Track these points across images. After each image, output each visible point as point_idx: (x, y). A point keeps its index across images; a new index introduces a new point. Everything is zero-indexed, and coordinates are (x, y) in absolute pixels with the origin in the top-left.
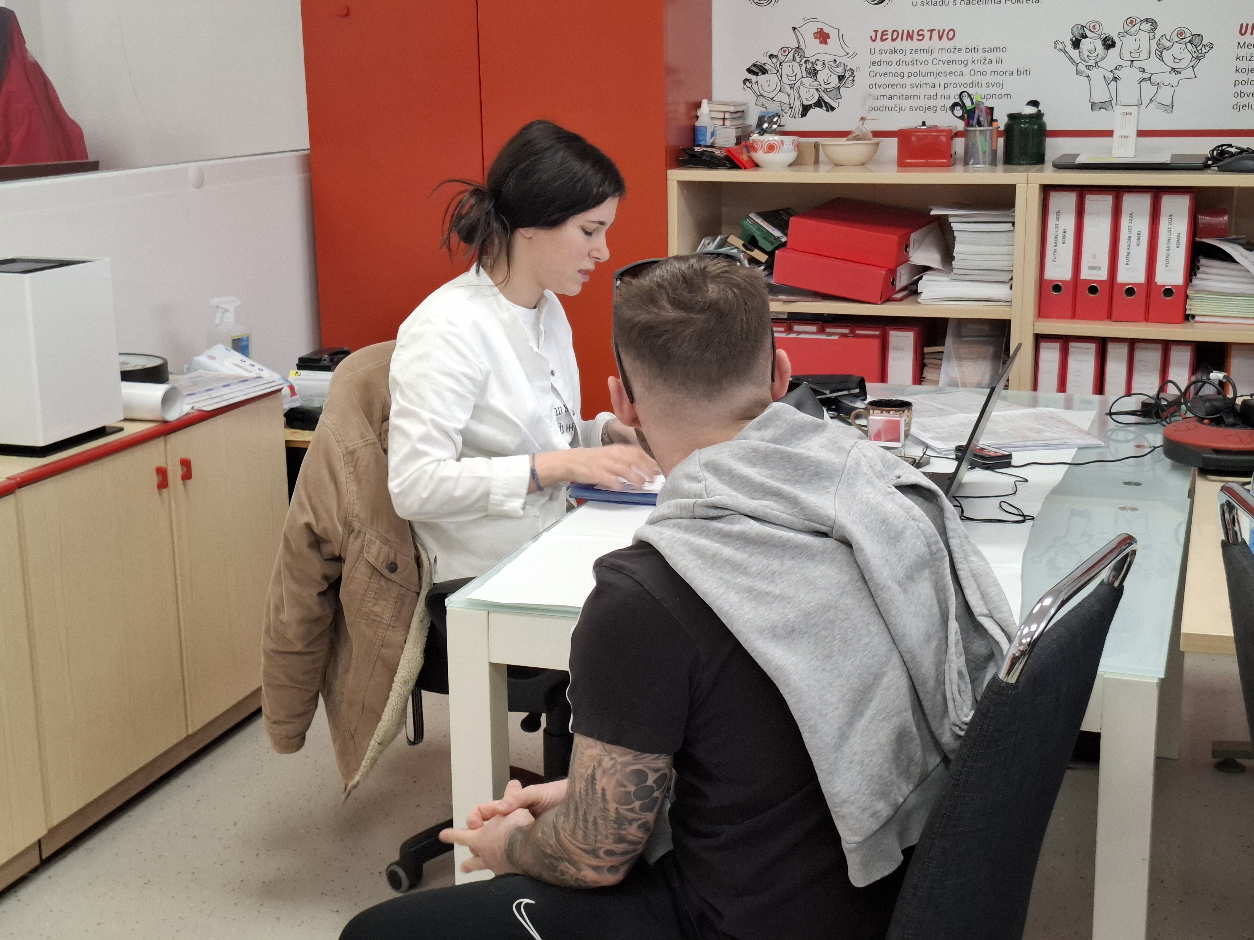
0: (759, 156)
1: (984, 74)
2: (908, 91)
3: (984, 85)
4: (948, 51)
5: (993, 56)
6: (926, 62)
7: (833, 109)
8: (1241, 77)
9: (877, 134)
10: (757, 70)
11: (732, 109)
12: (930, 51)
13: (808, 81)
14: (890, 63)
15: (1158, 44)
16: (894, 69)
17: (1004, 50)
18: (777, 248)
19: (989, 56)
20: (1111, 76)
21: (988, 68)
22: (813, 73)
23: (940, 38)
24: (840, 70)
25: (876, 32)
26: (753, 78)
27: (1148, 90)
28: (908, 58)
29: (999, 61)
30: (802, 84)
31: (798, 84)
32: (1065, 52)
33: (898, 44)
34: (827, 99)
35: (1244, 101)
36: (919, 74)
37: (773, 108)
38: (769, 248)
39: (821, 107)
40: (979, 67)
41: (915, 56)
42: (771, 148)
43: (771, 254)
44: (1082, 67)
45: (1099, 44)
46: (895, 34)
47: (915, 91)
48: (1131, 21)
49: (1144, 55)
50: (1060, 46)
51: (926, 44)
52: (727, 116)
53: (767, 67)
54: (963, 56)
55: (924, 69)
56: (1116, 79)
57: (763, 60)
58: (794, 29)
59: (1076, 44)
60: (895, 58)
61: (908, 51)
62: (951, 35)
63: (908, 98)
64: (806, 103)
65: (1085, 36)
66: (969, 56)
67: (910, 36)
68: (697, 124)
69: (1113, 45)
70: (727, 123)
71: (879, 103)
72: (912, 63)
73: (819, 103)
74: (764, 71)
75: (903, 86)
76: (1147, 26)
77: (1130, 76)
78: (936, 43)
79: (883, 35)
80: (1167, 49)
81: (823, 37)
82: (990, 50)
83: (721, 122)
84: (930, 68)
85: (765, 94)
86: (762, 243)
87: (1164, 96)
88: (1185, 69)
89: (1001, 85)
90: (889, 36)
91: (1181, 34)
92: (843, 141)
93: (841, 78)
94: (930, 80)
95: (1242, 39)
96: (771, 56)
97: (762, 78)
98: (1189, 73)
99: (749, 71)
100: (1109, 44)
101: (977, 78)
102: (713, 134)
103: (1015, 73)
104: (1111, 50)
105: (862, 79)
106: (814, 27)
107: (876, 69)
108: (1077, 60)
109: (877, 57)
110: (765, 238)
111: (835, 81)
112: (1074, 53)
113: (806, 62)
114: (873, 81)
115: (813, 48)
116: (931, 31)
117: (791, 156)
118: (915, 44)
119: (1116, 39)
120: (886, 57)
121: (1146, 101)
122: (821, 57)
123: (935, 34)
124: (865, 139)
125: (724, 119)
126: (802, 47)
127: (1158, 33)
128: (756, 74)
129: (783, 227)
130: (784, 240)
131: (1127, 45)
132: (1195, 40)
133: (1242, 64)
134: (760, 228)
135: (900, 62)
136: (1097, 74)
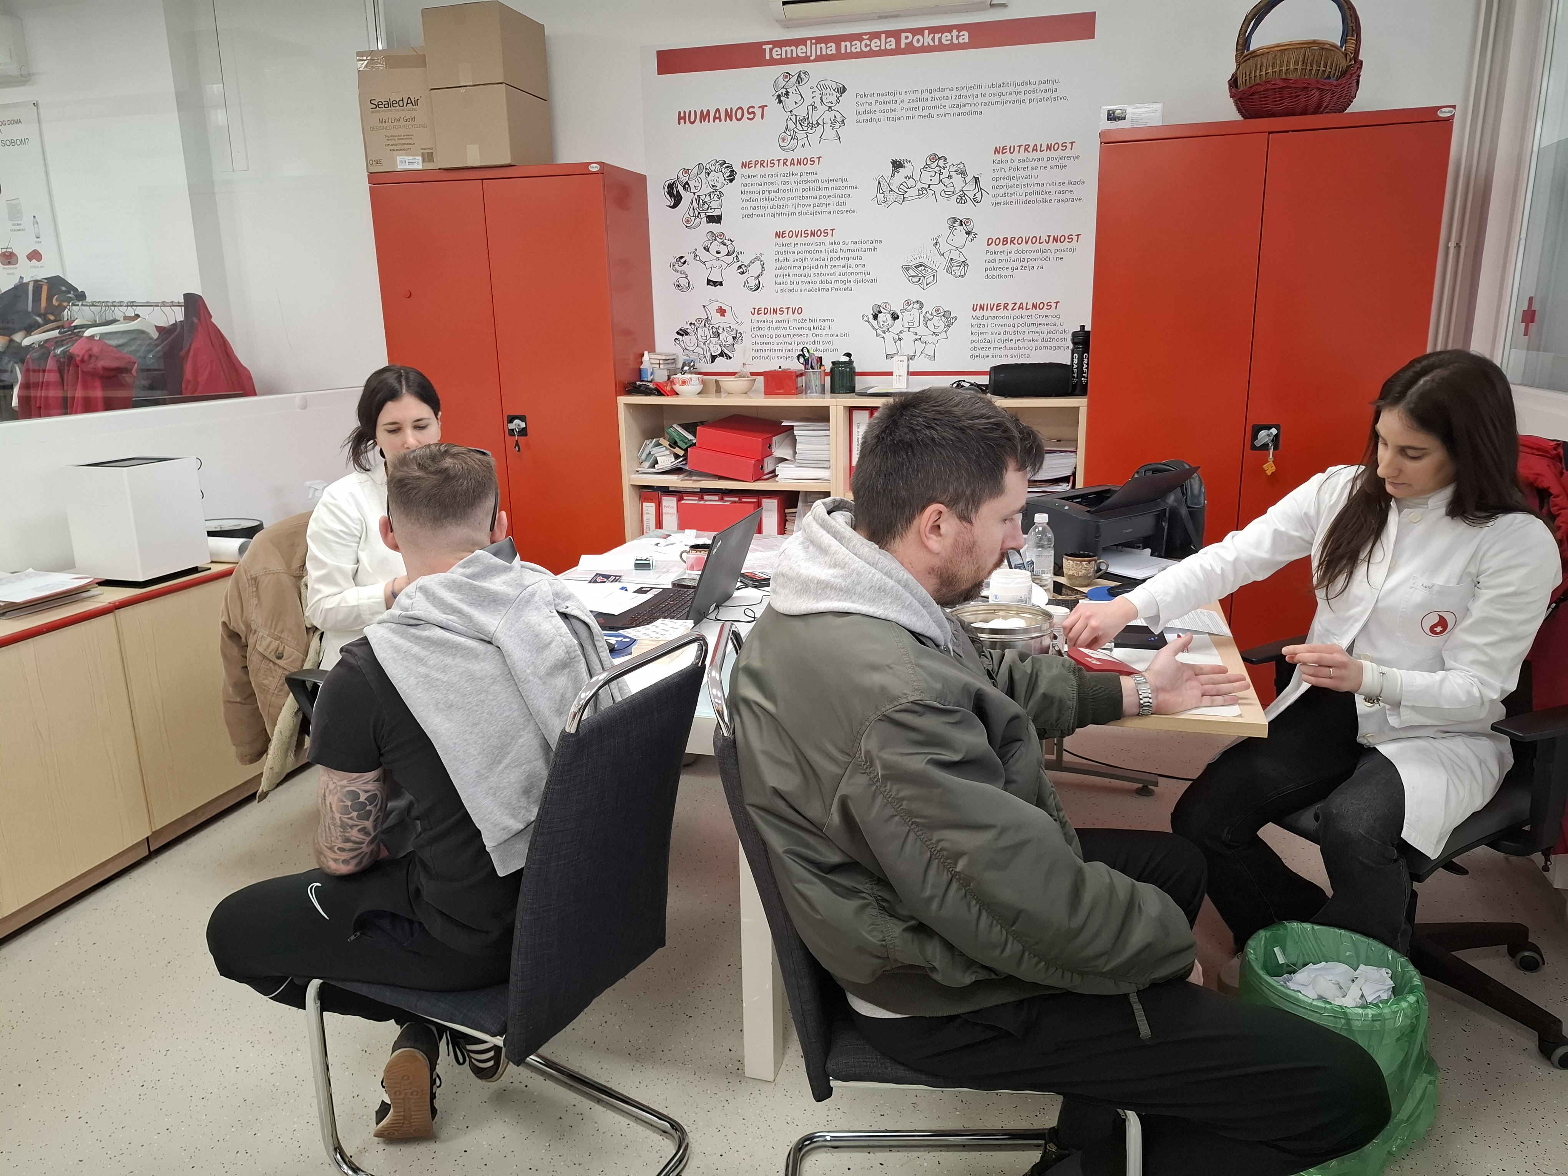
0: (678, 388)
1: (821, 336)
2: (775, 347)
3: (821, 343)
4: (799, 321)
5: (826, 324)
6: (786, 329)
7: (730, 358)
8: (975, 338)
9: (753, 374)
10: (683, 332)
11: (664, 358)
12: (789, 322)
13: (714, 340)
14: (764, 329)
15: (924, 317)
16: (766, 332)
17: (832, 321)
18: (690, 446)
19: (823, 324)
20: (897, 337)
21: (823, 332)
22: (717, 335)
23: (793, 313)
24: (734, 333)
25: (754, 309)
26: (680, 337)
27: (920, 346)
28: (774, 325)
29: (830, 328)
30: (710, 341)
31: (708, 342)
32: (869, 322)
33: (768, 317)
34: (727, 352)
35: (977, 353)
36: (782, 336)
37: (693, 357)
38: (685, 447)
39: (723, 356)
40: (818, 332)
41: (779, 325)
42: (684, 383)
43: (686, 450)
44: (879, 331)
45: (889, 317)
46: (766, 310)
47: (779, 347)
48: (908, 303)
49: (916, 324)
50: (866, 318)
51: (784, 316)
52: (661, 362)
53: (689, 331)
54: (807, 324)
55: (784, 332)
56: (900, 339)
57: (686, 326)
58: (704, 306)
59: (875, 317)
60: (766, 325)
61: (774, 322)
62: (800, 312)
63: (775, 351)
64: (713, 354)
65: (880, 312)
66: (811, 325)
67: (775, 312)
68: (641, 367)
69: (898, 317)
70: (662, 366)
71: (759, 354)
72: (777, 328)
73: (722, 354)
74: (687, 334)
75: (773, 343)
76: (917, 306)
77: (908, 337)
78: (791, 316)
79: (758, 311)
80: (930, 320)
81: (722, 312)
82: (824, 321)
83: (658, 366)
84: (788, 332)
85: (688, 348)
86: (680, 443)
87: (929, 350)
88: (941, 332)
89: (831, 343)
90: (763, 311)
91: (938, 311)
92: (732, 378)
93: (734, 338)
94: (788, 339)
95: (974, 314)
96: (691, 324)
97: (685, 337)
98: (943, 335)
99: (678, 333)
100: (895, 317)
101: (817, 339)
102: (652, 374)
103: (839, 335)
104: (897, 321)
105: (747, 339)
106: (716, 306)
107: (755, 332)
108: (877, 327)
109: (756, 325)
110: (682, 440)
111: (731, 340)
112: (874, 323)
113: (712, 328)
114: (754, 340)
115: (716, 319)
116: (788, 308)
117: (699, 388)
118: (778, 317)
119: (899, 314)
120: (761, 325)
121: (918, 354)
122: (721, 325)
123: (790, 310)
124: (745, 377)
125: (659, 364)
126: (710, 318)
127: (924, 310)
128: (682, 335)
129: (694, 434)
130: (694, 442)
131: (905, 317)
132: (946, 314)
133: (975, 330)
134: (679, 434)
135: (770, 329)
136: (888, 336)
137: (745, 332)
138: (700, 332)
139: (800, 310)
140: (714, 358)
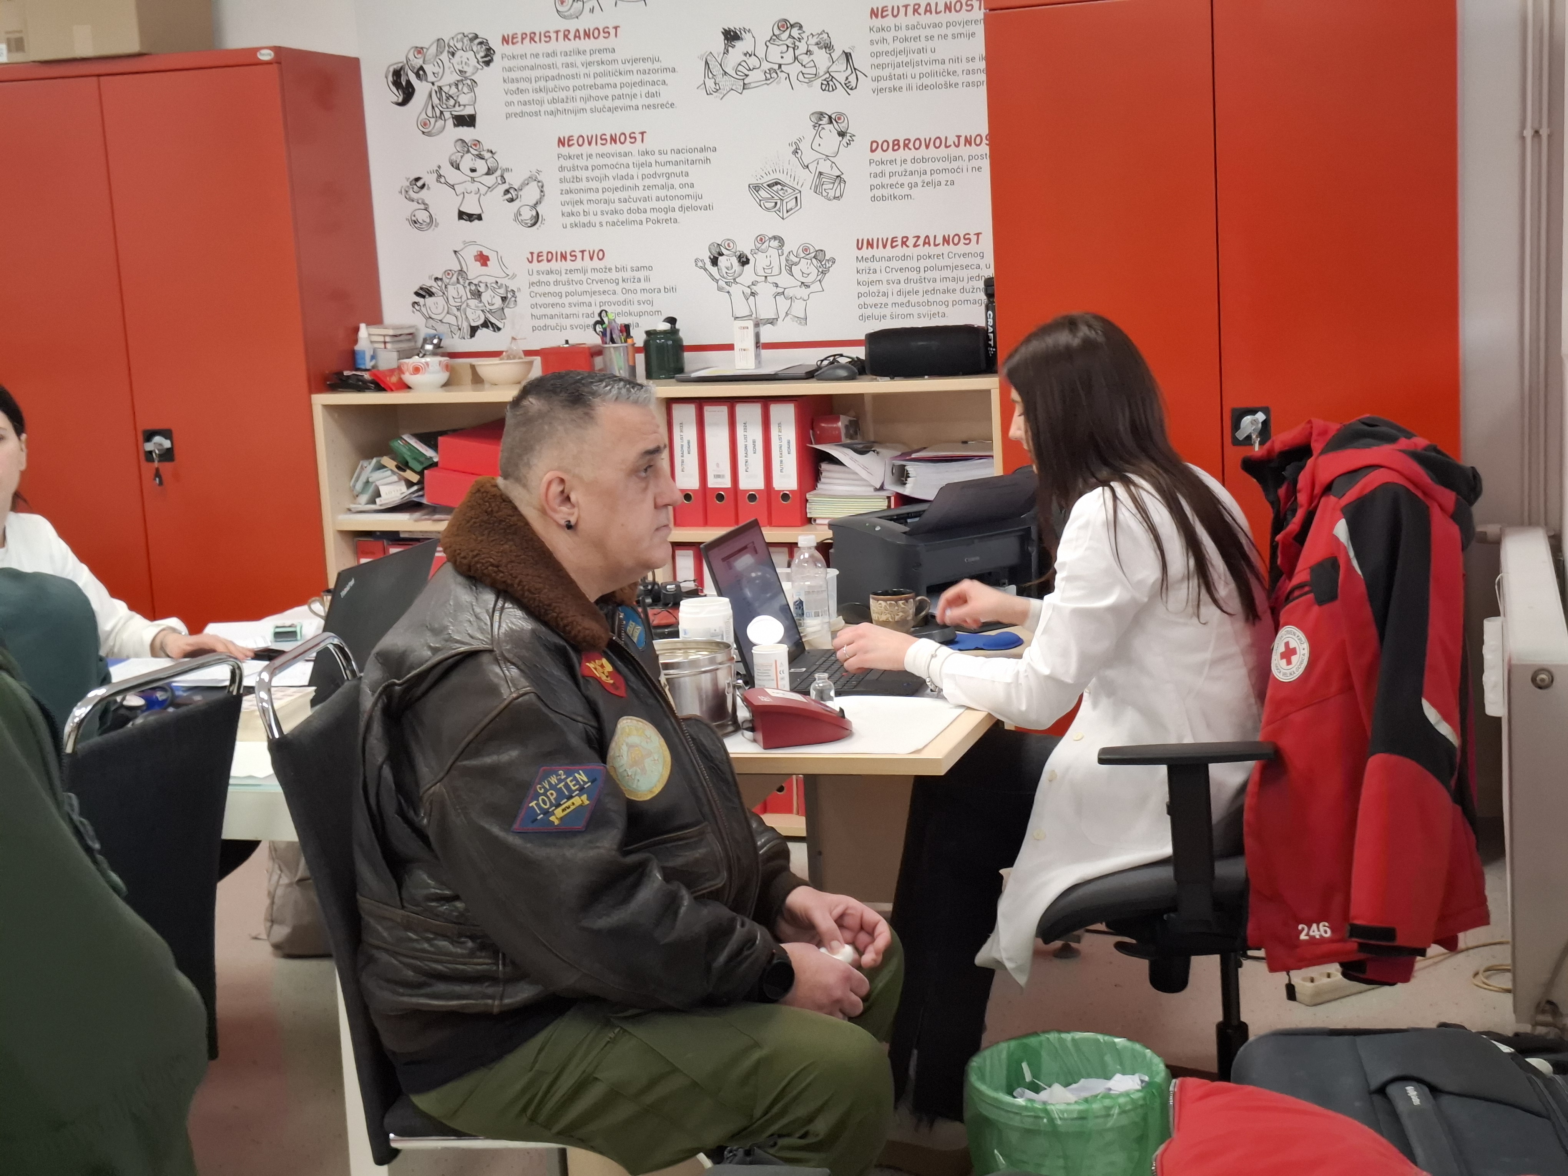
0: (408, 378)
1: (634, 292)
2: (567, 310)
3: (636, 302)
4: (600, 270)
5: (641, 274)
6: (580, 282)
7: (499, 329)
8: (863, 289)
9: (528, 353)
10: (424, 293)
11: (391, 332)
12: (585, 272)
13: (473, 303)
14: (548, 284)
15: (787, 260)
16: (552, 289)
17: (650, 268)
18: (426, 468)
19: (637, 274)
20: (748, 291)
21: (638, 286)
22: (477, 295)
23: (591, 259)
24: (502, 291)
25: (532, 253)
26: (420, 300)
27: (782, 302)
28: (564, 278)
29: (647, 279)
30: (467, 305)
31: (464, 306)
32: (705, 270)
33: (554, 265)
34: (493, 320)
35: (867, 310)
36: (575, 293)
37: (442, 329)
38: (419, 468)
39: (487, 327)
40: (629, 286)
41: (570, 277)
42: (417, 370)
43: (421, 473)
44: (722, 283)
45: (735, 261)
46: (550, 255)
47: (573, 310)
48: (761, 239)
50: (700, 264)
51: (578, 264)
52: (388, 339)
53: (433, 290)
54: (614, 275)
55: (580, 288)
56: (753, 294)
57: (429, 283)
58: (455, 252)
59: (714, 262)
60: (551, 278)
61: (563, 272)
63: (567, 317)
64: (473, 324)
65: (721, 254)
66: (619, 275)
67: (564, 257)
68: (357, 348)
69: (747, 262)
70: (389, 346)
71: (541, 323)
72: (569, 282)
73: (486, 324)
74: (431, 294)
75: (563, 305)
76: (775, 244)
77: (765, 291)
78: (588, 263)
79: (538, 256)
80: (796, 264)
81: (483, 259)
82: (638, 269)
83: (382, 346)
84: (585, 287)
85: (433, 316)
86: (412, 463)
87: (798, 309)
88: (813, 283)
89: (651, 303)
90: (545, 258)
91: (806, 250)
92: (495, 361)
93: (504, 299)
94: (586, 299)
95: (860, 254)
96: (436, 279)
97: (429, 300)
98: (816, 287)
99: (417, 294)
100: (744, 261)
101: (630, 296)
102: (373, 357)
103: (662, 290)
104: (746, 266)
105: (524, 299)
106: (473, 251)
107: (535, 289)
108: (717, 277)
109: (535, 278)
110: (415, 459)
111: (498, 302)
112: (713, 270)
113: (470, 284)
114: (534, 300)
115: (474, 270)
116: (583, 252)
118: (568, 265)
119: (750, 257)
120: (544, 278)
121: (781, 313)
122: (483, 279)
123: (586, 254)
124: (514, 358)
125: (385, 343)
126: (465, 269)
127: (786, 249)
128: (424, 297)
130: (436, 460)
132: (819, 255)
133: (864, 277)
134: (412, 449)
135: (557, 283)
136: (735, 290)
137: (519, 290)
138: (452, 291)
139: (601, 254)
140: (474, 330)
